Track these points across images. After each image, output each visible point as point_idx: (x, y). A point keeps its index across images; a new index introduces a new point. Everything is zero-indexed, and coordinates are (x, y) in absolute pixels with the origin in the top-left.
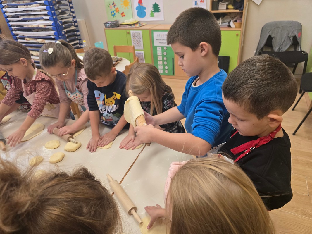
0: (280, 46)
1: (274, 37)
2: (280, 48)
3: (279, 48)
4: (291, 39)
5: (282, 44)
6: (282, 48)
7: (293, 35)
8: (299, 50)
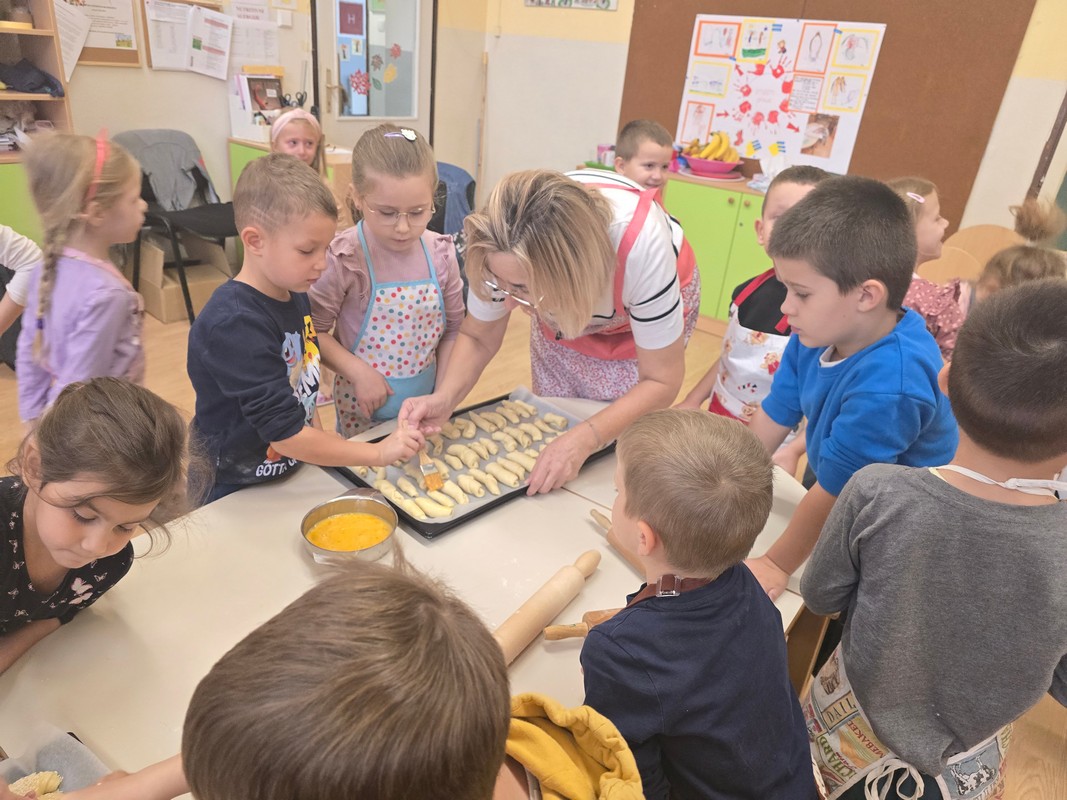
0: (173, 196)
1: (151, 174)
2: (174, 200)
3: (172, 203)
4: (190, 174)
5: (175, 192)
6: (177, 199)
7: (191, 166)
8: (215, 201)
